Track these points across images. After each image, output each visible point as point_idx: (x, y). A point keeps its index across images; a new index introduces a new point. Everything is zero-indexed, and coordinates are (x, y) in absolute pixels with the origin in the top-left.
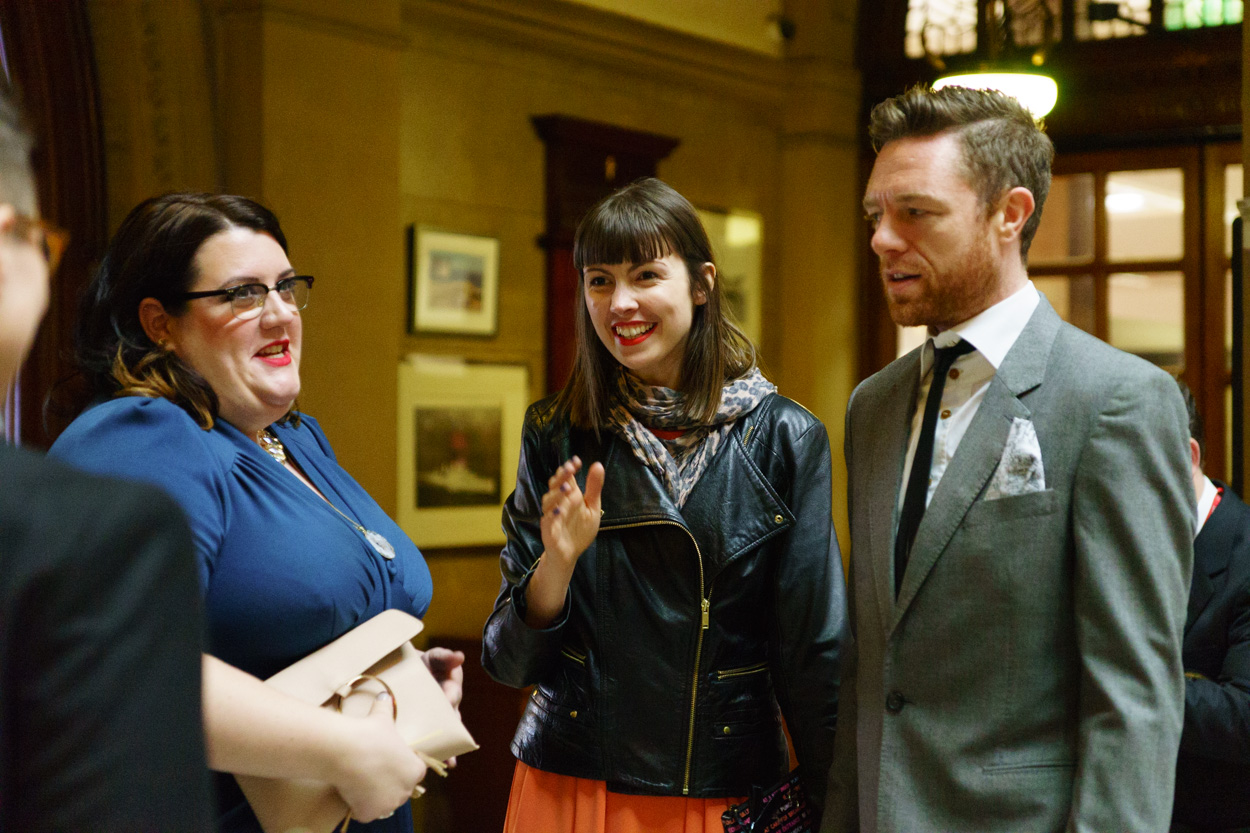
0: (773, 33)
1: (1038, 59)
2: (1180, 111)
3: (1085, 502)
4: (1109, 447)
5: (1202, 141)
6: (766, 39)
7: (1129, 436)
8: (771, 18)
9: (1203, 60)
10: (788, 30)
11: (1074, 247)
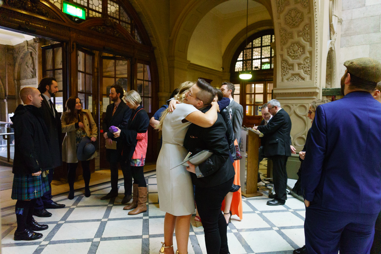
0: (222, 69)
1: (250, 73)
2: (263, 78)
3: (235, 115)
4: (237, 111)
5: (265, 81)
6: (221, 70)
7: (238, 110)
8: (221, 68)
9: (266, 72)
10: (223, 69)
11: (250, 91)
